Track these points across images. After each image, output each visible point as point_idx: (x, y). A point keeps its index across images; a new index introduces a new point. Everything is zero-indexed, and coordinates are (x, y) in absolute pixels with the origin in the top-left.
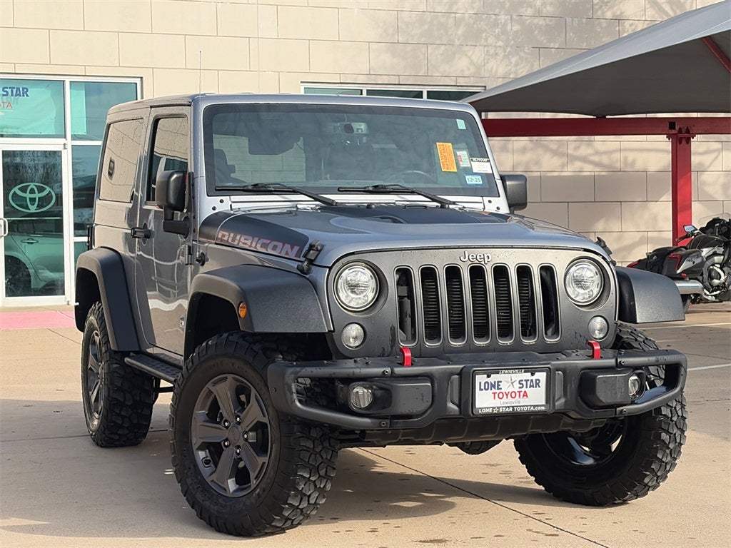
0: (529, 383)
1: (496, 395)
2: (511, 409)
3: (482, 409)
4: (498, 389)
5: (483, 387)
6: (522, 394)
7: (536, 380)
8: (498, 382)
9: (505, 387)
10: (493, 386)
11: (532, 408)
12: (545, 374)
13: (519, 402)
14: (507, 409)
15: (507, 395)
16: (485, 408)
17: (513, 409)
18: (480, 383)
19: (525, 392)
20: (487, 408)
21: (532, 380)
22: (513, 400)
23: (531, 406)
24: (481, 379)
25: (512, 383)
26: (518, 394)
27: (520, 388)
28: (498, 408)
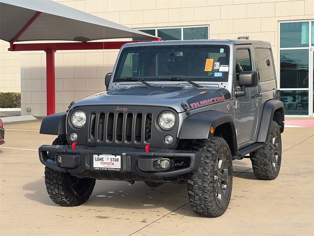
0: (114, 159)
1: (102, 163)
2: (106, 169)
3: (95, 168)
4: (102, 161)
5: (97, 160)
6: (112, 164)
7: (117, 159)
8: (102, 158)
9: (105, 160)
10: (100, 159)
11: (115, 169)
12: (120, 156)
13: (111, 167)
14: (105, 169)
15: (106, 164)
16: (97, 168)
17: (107, 169)
18: (96, 158)
19: (113, 163)
20: (98, 168)
21: (115, 159)
22: (108, 166)
23: (114, 168)
24: (95, 156)
25: (108, 159)
26: (110, 163)
27: (111, 161)
28: (102, 168)
